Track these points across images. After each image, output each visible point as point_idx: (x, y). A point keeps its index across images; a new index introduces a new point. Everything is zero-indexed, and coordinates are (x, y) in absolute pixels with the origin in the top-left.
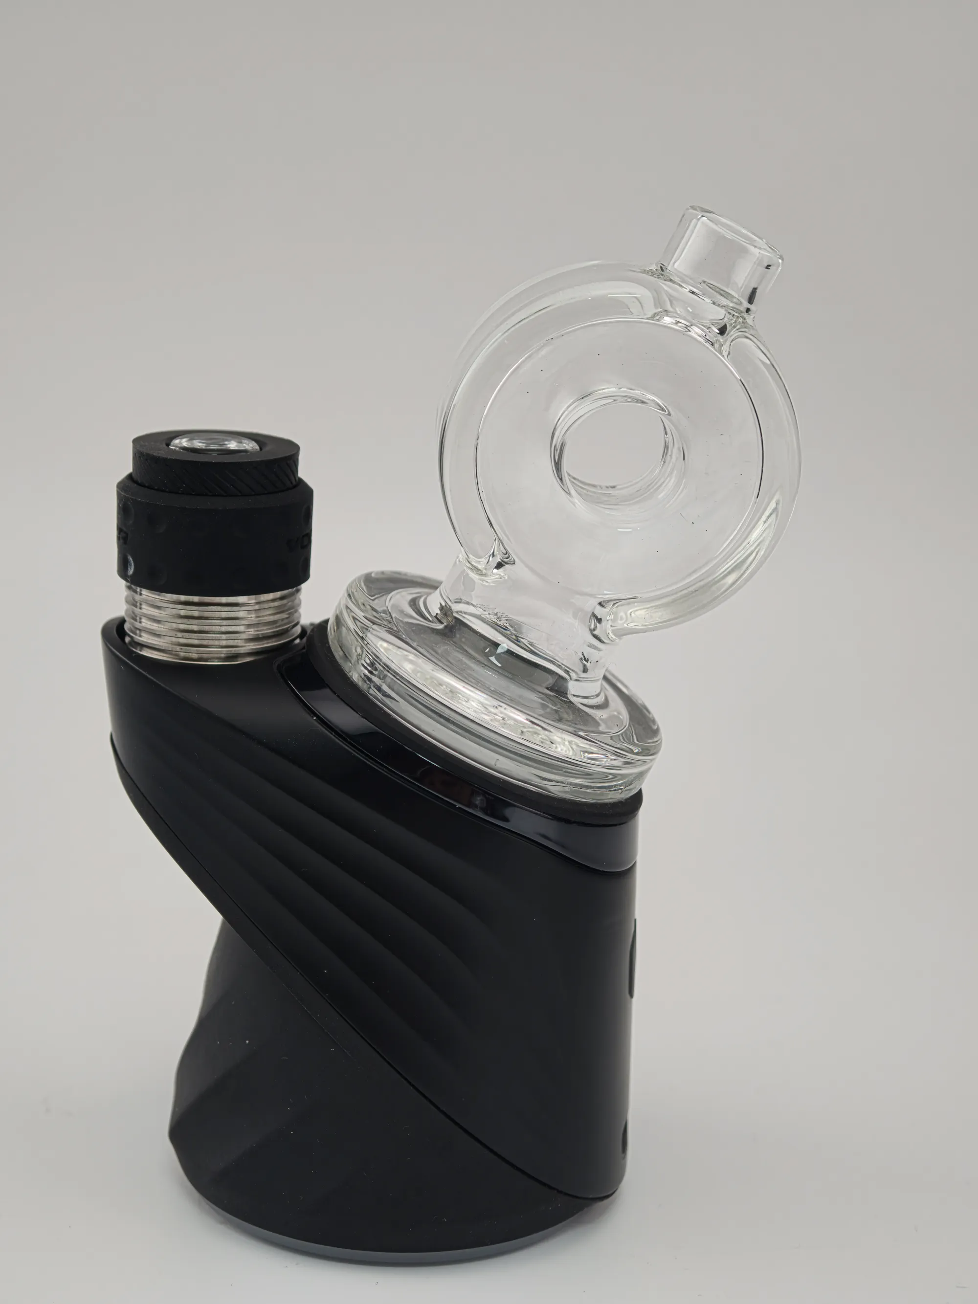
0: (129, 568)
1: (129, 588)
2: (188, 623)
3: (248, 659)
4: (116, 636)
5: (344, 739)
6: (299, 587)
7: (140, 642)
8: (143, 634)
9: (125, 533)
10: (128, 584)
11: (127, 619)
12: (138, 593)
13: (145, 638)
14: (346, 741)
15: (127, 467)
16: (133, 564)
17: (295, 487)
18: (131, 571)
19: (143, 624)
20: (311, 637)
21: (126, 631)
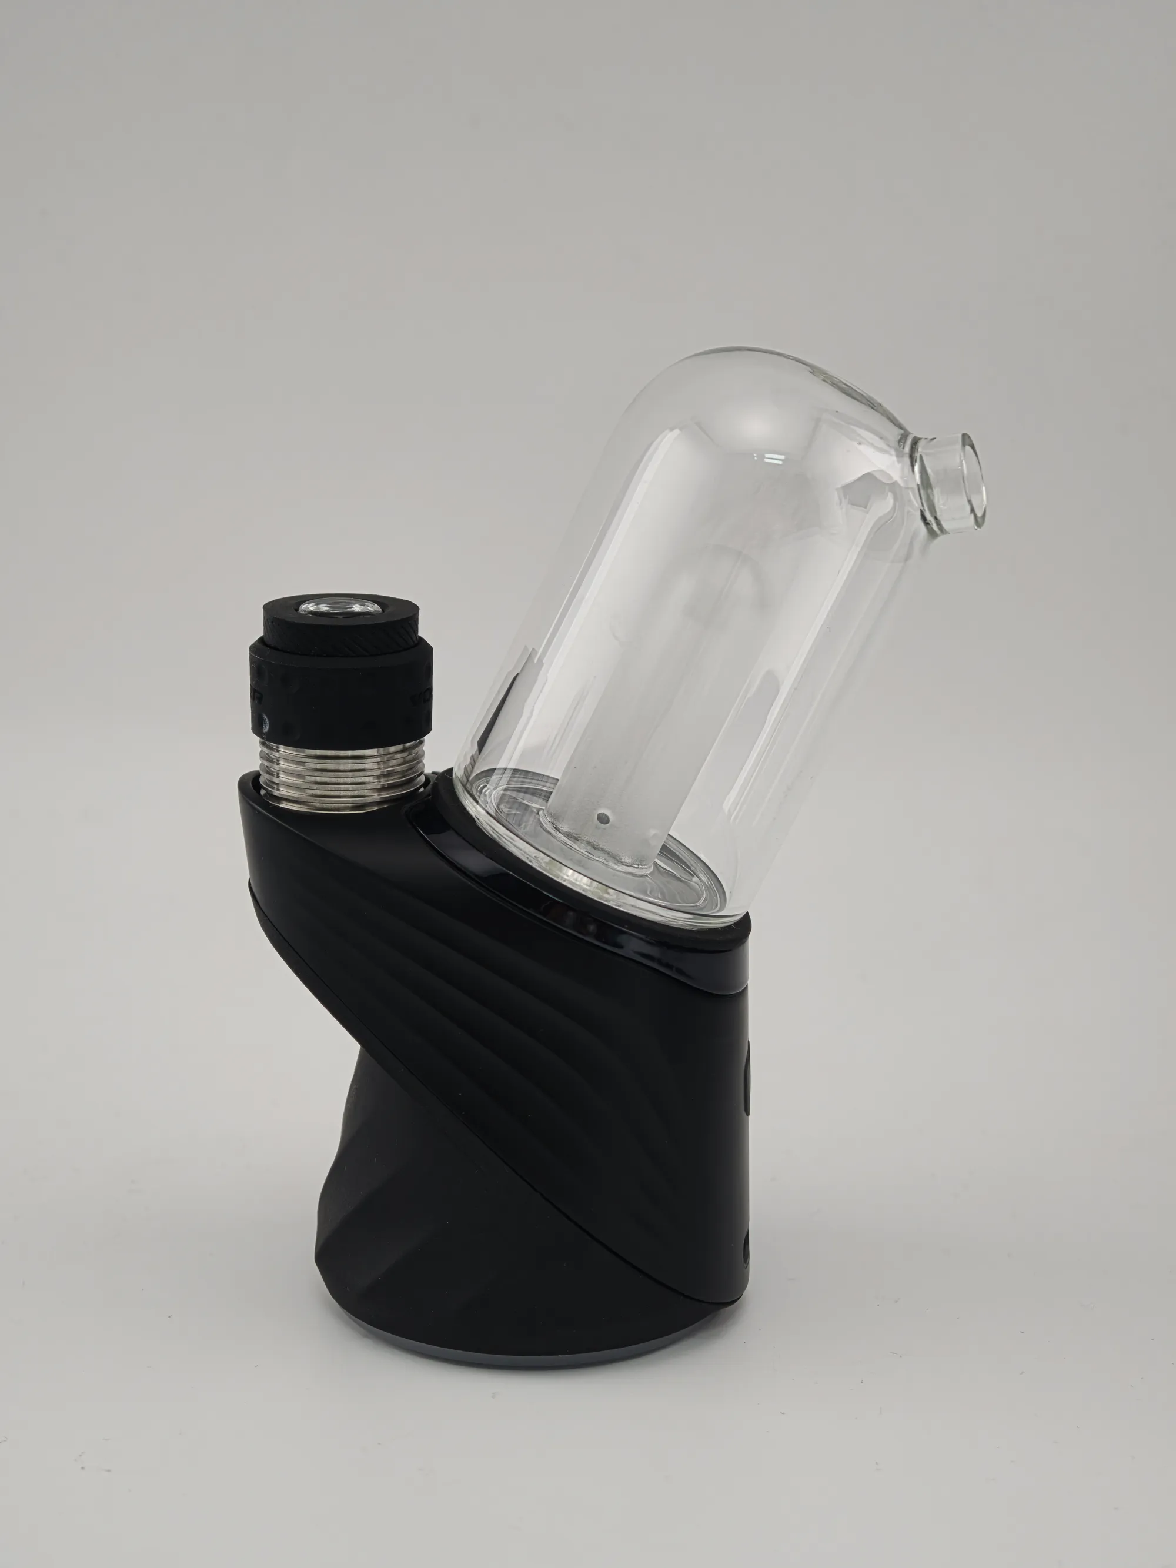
0: (264, 727)
1: (263, 744)
2: (322, 775)
3: (376, 808)
4: (252, 789)
6: (422, 739)
7: (275, 795)
8: (277, 787)
9: (259, 693)
10: (262, 740)
11: (261, 772)
12: (272, 749)
15: (257, 630)
16: (268, 723)
17: (416, 645)
18: (266, 729)
20: (435, 785)
21: (261, 785)
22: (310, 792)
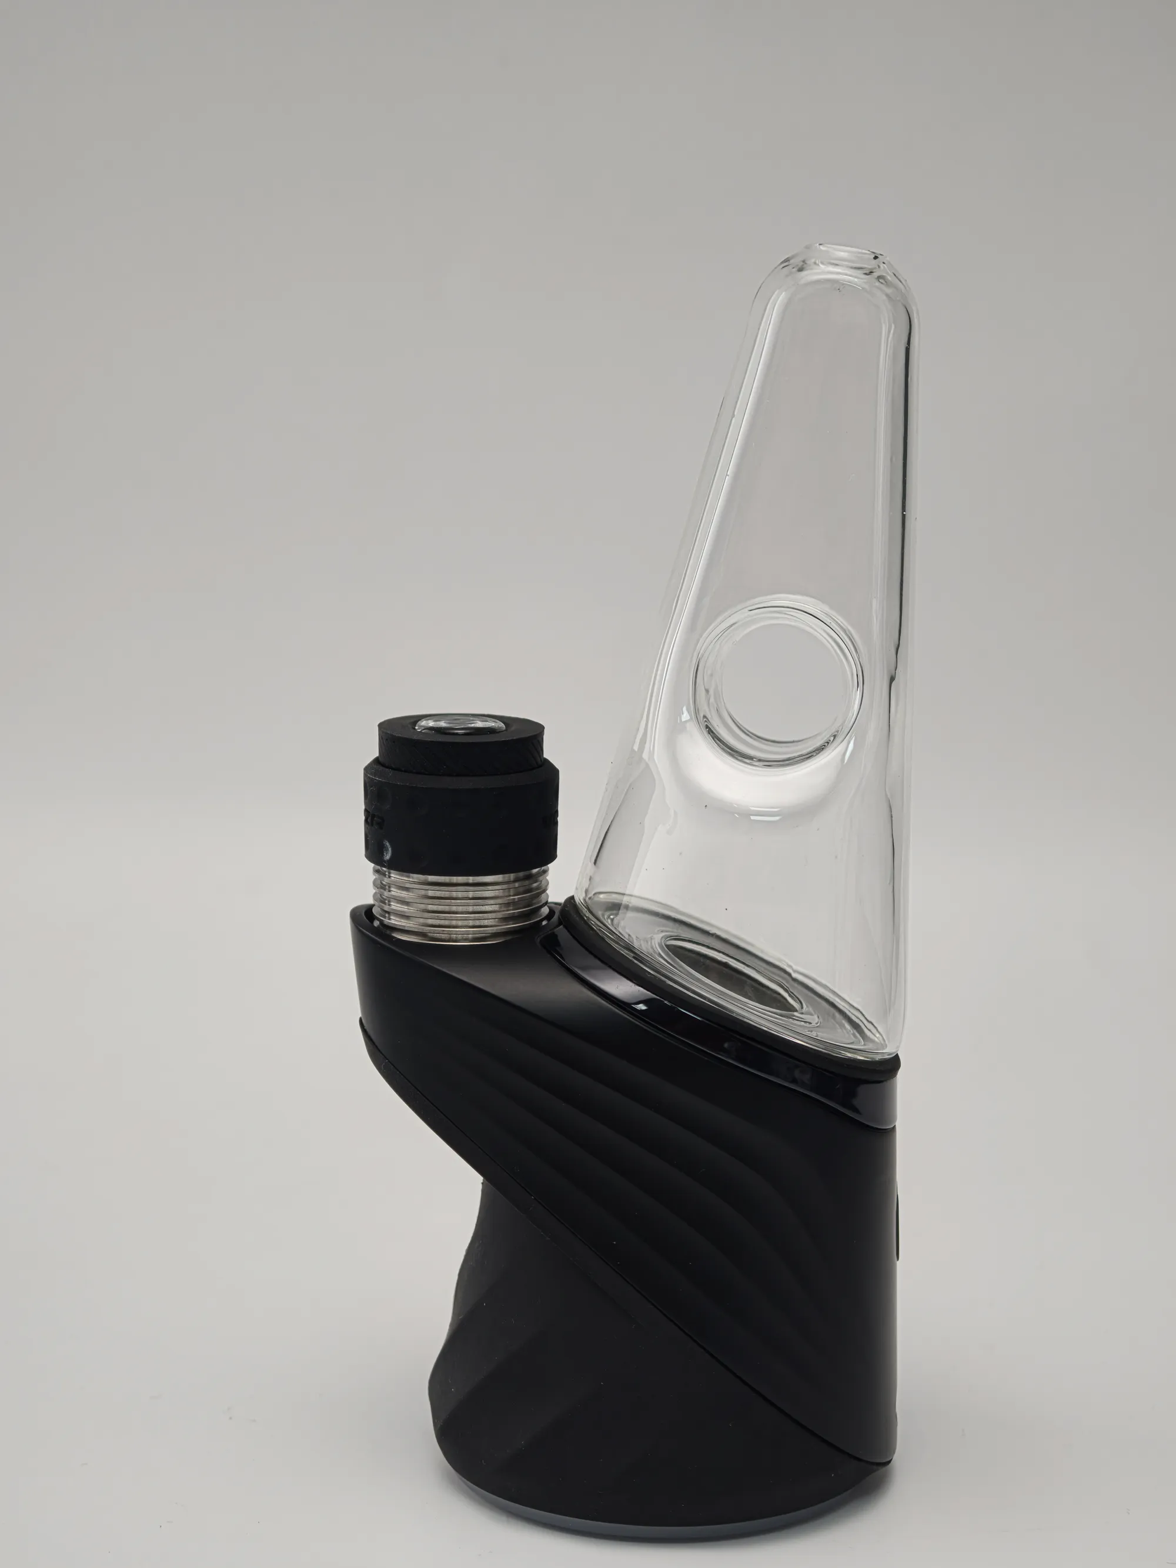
0: (384, 853)
1: (377, 871)
4: (365, 919)
6: (548, 866)
7: (390, 925)
8: (392, 917)
9: (376, 816)
10: (378, 867)
11: (375, 904)
12: (387, 876)
13: (394, 921)
15: (372, 751)
16: (389, 849)
17: (541, 766)
18: (388, 856)
19: (393, 907)
20: (561, 914)
21: (375, 915)
22: (422, 921)
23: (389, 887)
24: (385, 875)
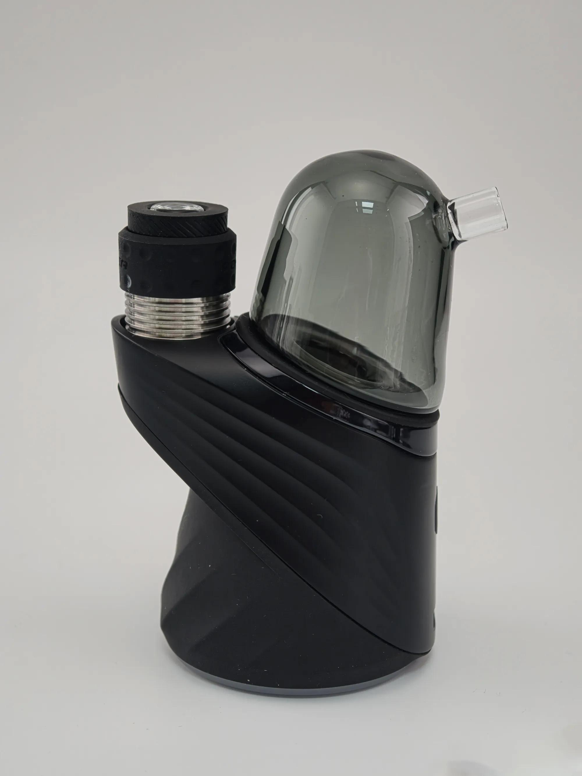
0: (128, 284)
1: (128, 296)
2: (165, 315)
3: (200, 337)
4: (121, 325)
5: (263, 380)
6: (228, 294)
7: (135, 328)
8: (136, 323)
9: (125, 262)
10: (127, 293)
11: (126, 315)
12: (133, 298)
13: (137, 325)
14: (265, 382)
15: (124, 222)
16: (131, 281)
17: (226, 232)
19: (135, 317)
20: (238, 323)
21: (126, 322)
22: (152, 325)
23: (134, 305)
24: (131, 298)
